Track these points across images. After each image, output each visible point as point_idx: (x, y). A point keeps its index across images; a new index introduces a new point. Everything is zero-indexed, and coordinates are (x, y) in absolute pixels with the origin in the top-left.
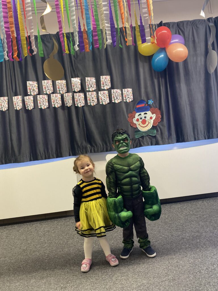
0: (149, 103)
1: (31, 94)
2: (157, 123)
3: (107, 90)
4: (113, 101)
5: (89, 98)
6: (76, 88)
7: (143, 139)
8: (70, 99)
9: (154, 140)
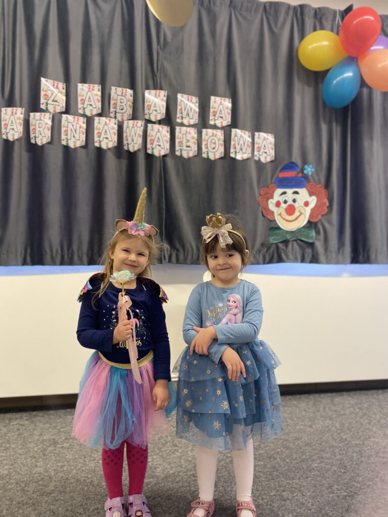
0: (305, 172)
1: (47, 108)
2: (317, 215)
3: (223, 128)
4: (232, 155)
5: (180, 138)
6: (155, 113)
7: (287, 246)
8: (137, 135)
9: (309, 251)
